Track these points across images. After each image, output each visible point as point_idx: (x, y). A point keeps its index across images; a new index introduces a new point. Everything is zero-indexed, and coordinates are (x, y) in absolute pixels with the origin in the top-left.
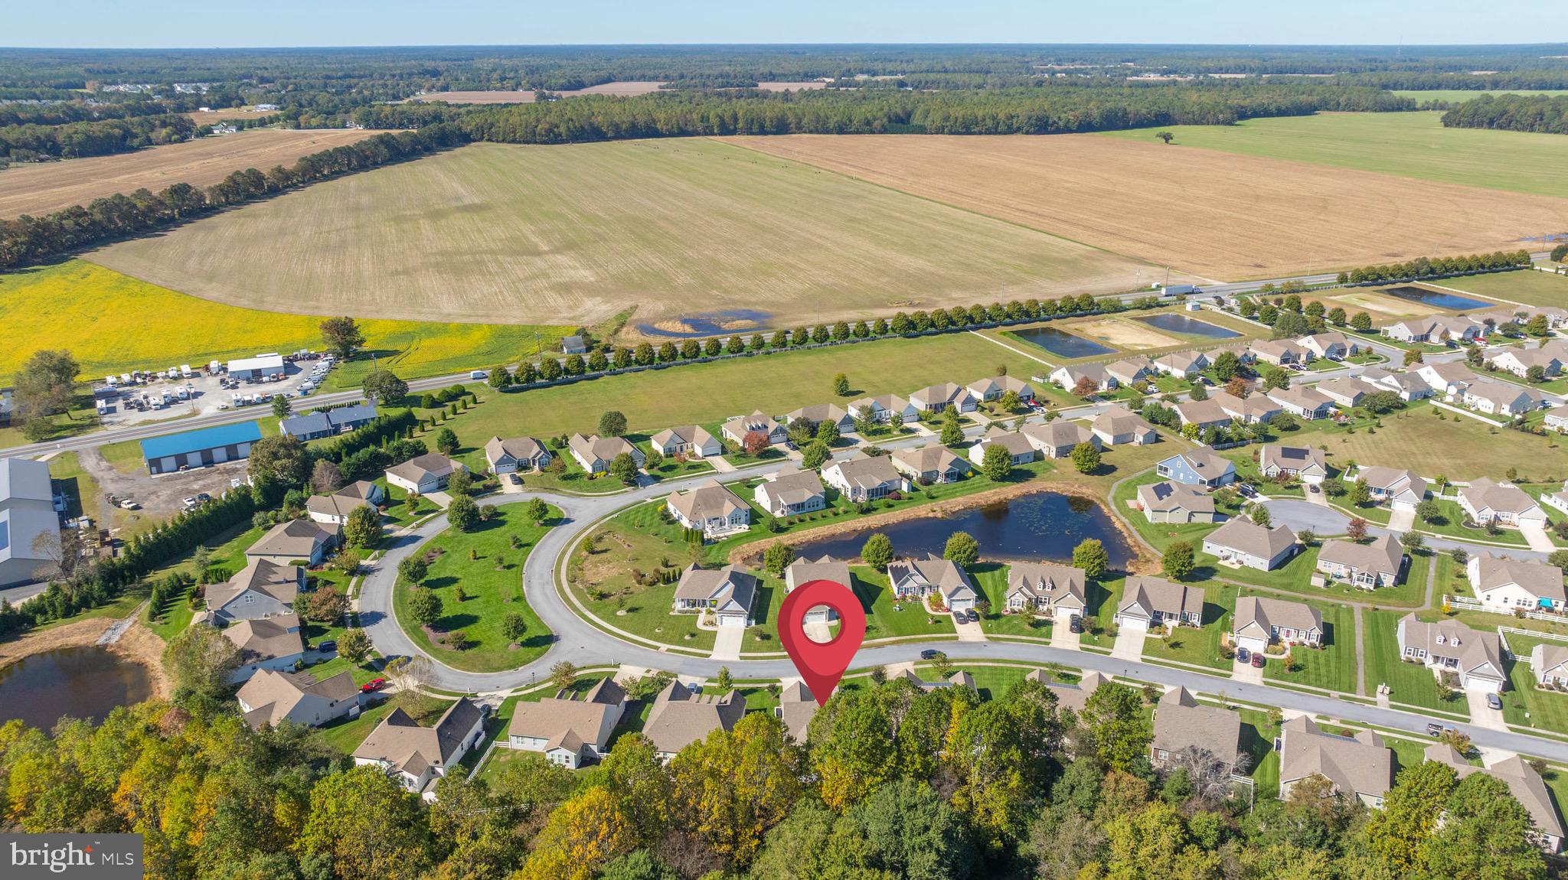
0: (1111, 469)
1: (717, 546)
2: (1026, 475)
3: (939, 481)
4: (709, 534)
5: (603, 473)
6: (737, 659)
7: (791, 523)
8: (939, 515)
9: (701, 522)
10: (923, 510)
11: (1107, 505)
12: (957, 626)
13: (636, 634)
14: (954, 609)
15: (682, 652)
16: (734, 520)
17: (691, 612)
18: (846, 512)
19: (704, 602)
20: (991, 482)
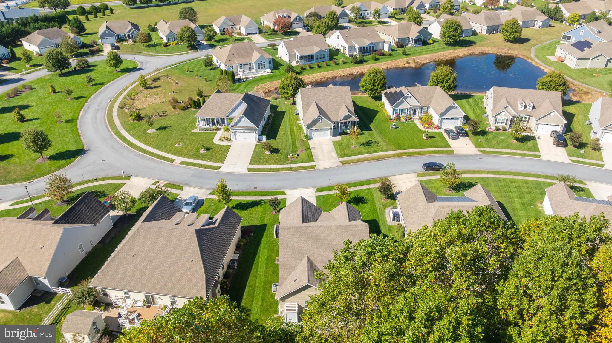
0: (526, 40)
1: (245, 83)
2: (469, 43)
3: (410, 45)
4: (240, 75)
5: (175, 42)
6: (245, 171)
7: (303, 69)
8: (413, 65)
9: (235, 67)
10: (401, 62)
11: (532, 60)
12: (450, 141)
13: (158, 148)
14: (444, 127)
15: (195, 165)
16: (261, 66)
17: (210, 129)
18: (344, 63)
19: (223, 122)
20: (446, 46)
